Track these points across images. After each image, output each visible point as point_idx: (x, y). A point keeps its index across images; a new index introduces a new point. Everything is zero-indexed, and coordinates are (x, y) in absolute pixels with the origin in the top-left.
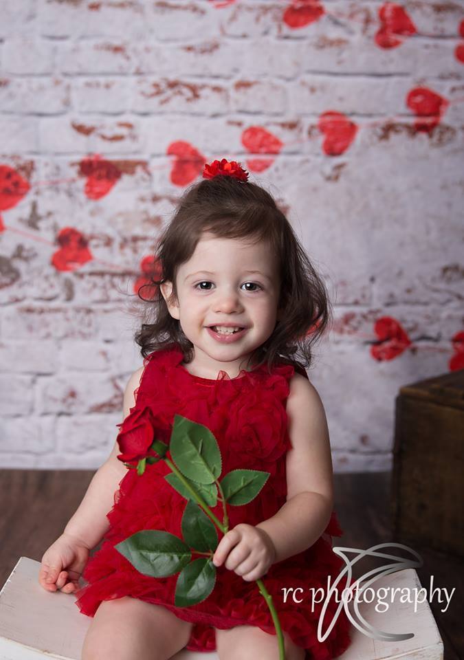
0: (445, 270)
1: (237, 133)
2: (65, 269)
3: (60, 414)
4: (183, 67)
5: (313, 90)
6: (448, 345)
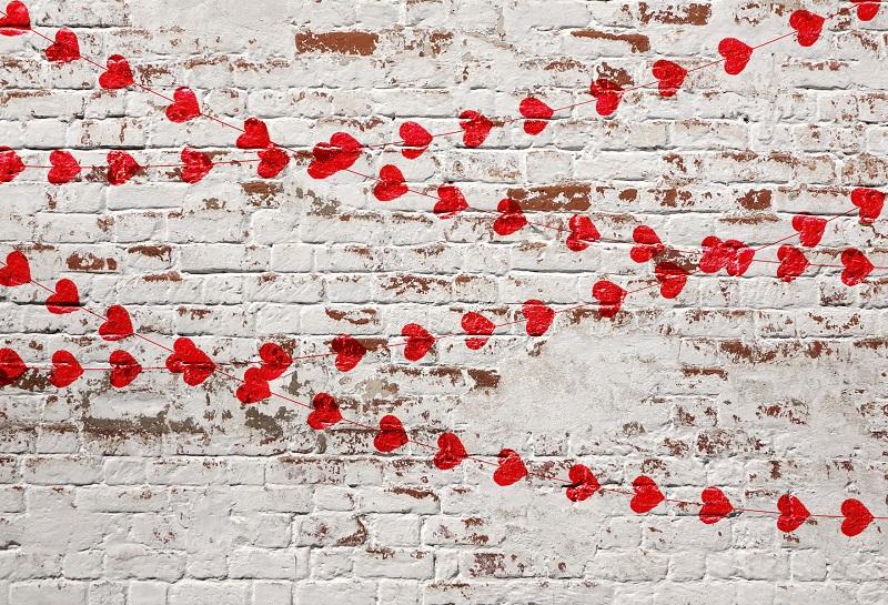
0: (626, 426)
1: (458, 317)
2: (320, 427)
3: (313, 546)
4: (415, 266)
5: (518, 283)
6: (630, 488)
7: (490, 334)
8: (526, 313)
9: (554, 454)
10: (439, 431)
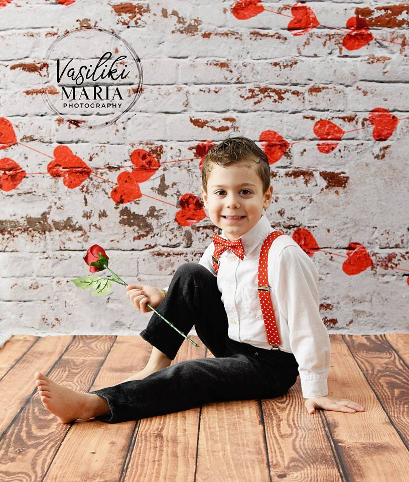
7: (340, 139)
8: (372, 121)
9: (397, 246)
10: (294, 226)
